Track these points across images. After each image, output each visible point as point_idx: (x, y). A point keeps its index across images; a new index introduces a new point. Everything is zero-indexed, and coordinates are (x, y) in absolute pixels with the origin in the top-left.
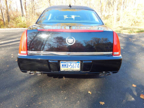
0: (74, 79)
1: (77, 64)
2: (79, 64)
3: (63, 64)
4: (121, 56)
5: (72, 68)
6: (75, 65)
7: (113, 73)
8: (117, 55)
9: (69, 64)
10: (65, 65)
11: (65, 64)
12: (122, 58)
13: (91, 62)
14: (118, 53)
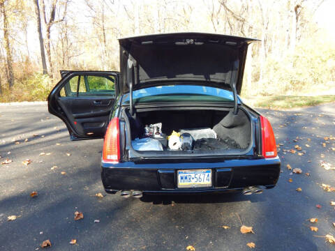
0: (192, 204)
1: (207, 174)
2: (210, 174)
3: (182, 175)
4: (277, 157)
5: (198, 183)
6: (202, 177)
7: (268, 188)
8: (272, 157)
9: (193, 175)
10: (186, 178)
11: (186, 175)
12: (280, 161)
13: (230, 170)
14: (273, 153)
